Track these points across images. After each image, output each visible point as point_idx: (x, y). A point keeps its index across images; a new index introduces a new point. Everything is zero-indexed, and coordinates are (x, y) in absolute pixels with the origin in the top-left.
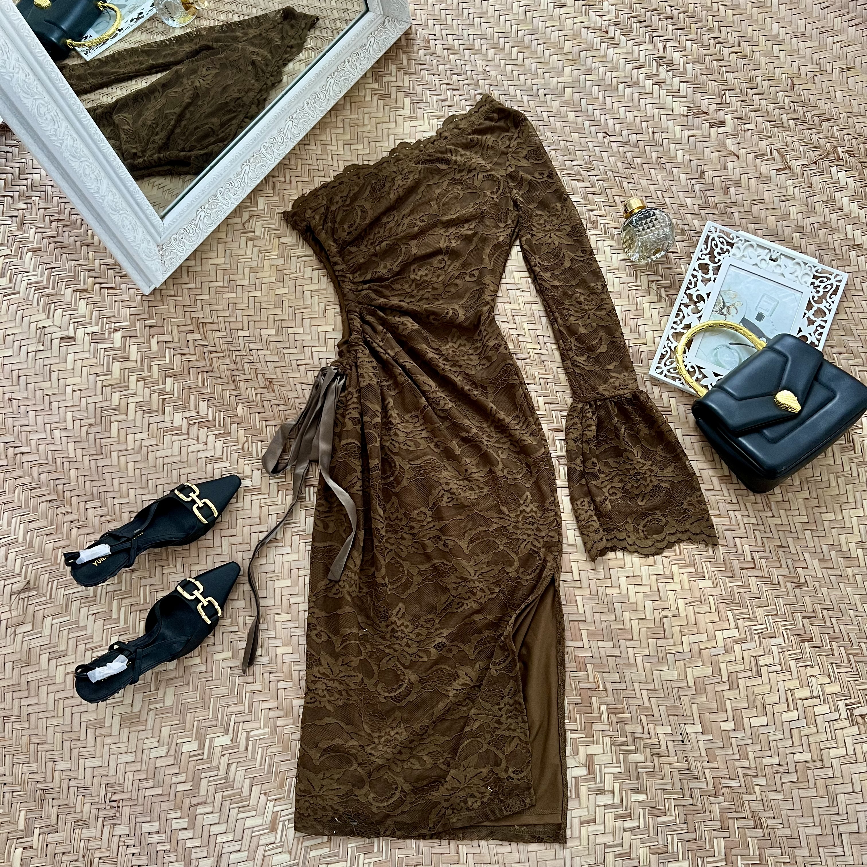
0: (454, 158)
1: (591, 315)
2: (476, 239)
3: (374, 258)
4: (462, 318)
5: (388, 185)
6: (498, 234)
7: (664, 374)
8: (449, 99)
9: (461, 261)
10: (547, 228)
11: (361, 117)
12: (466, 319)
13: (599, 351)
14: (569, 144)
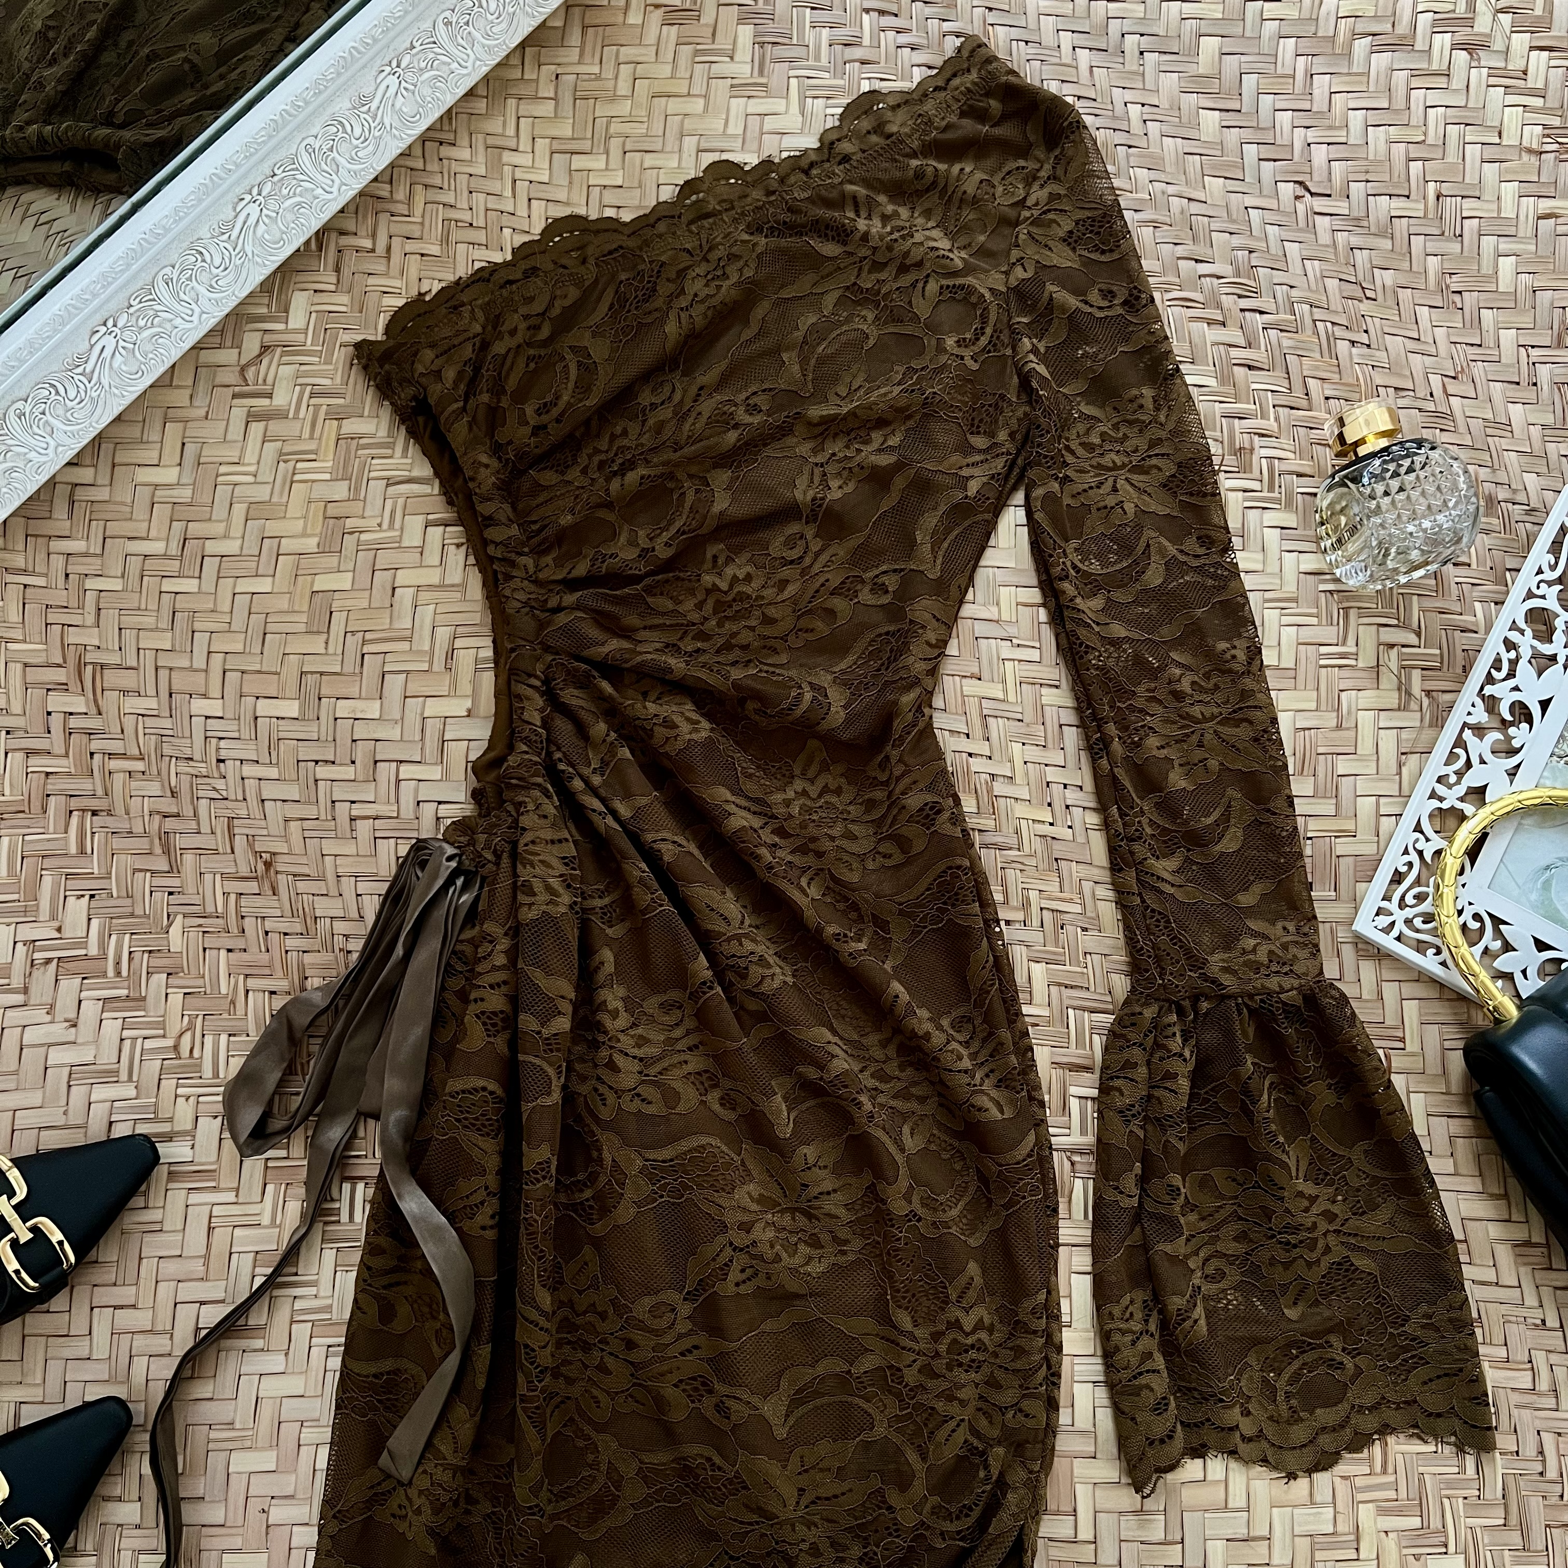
0: (862, 225)
1: (1208, 737)
2: (899, 483)
3: (602, 514)
4: (837, 714)
5: (665, 289)
6: (965, 472)
7: (1395, 933)
8: (866, 41)
9: (854, 541)
10: (1107, 461)
11: (609, 73)
12: (848, 721)
13: (1218, 848)
14: (1195, 208)
